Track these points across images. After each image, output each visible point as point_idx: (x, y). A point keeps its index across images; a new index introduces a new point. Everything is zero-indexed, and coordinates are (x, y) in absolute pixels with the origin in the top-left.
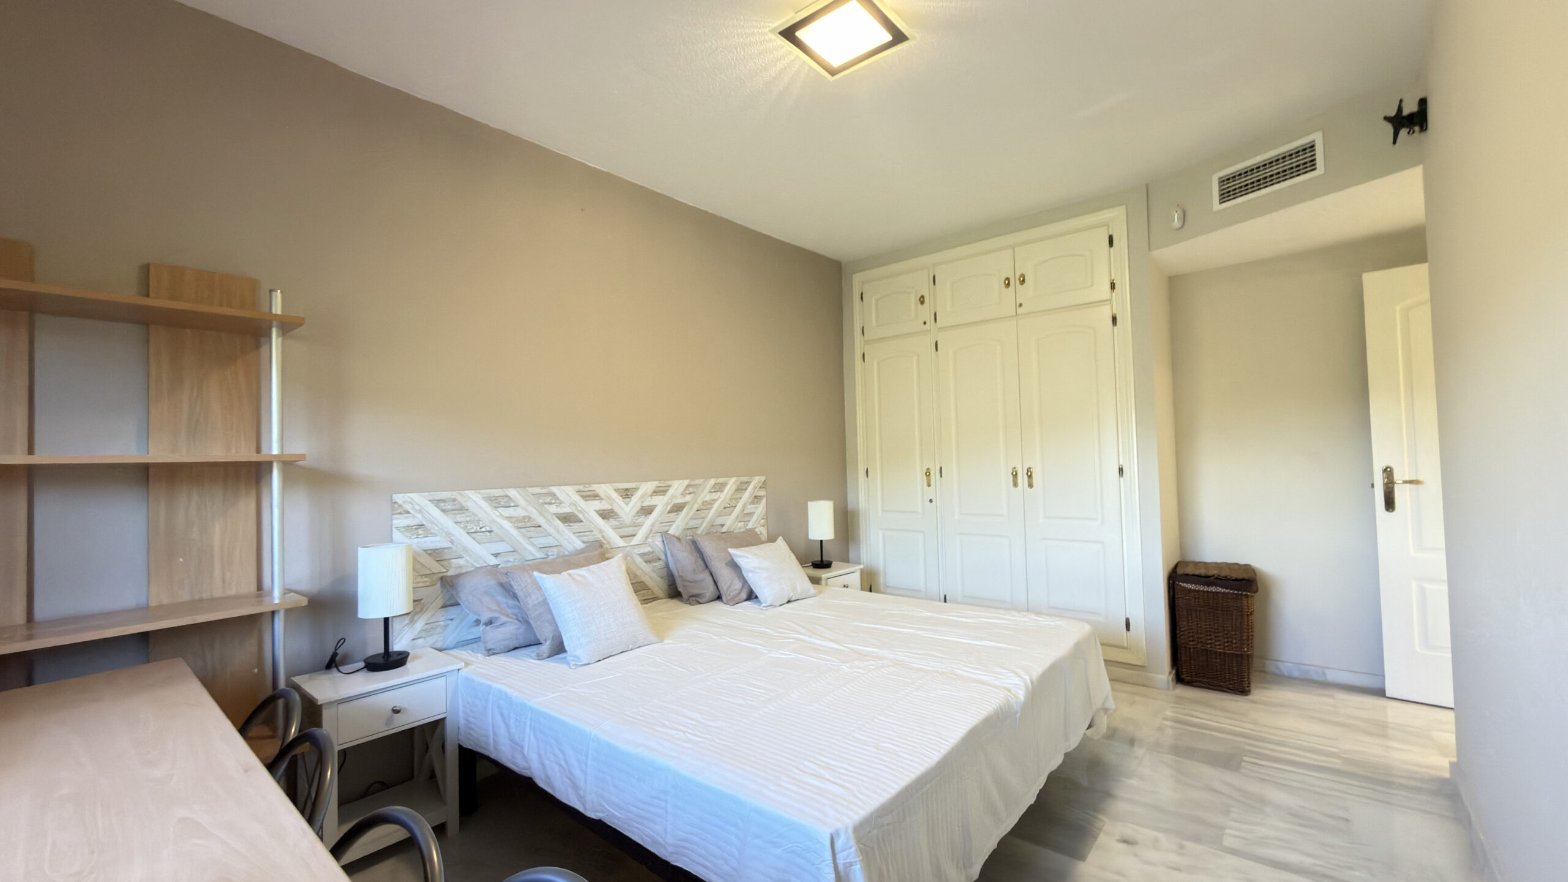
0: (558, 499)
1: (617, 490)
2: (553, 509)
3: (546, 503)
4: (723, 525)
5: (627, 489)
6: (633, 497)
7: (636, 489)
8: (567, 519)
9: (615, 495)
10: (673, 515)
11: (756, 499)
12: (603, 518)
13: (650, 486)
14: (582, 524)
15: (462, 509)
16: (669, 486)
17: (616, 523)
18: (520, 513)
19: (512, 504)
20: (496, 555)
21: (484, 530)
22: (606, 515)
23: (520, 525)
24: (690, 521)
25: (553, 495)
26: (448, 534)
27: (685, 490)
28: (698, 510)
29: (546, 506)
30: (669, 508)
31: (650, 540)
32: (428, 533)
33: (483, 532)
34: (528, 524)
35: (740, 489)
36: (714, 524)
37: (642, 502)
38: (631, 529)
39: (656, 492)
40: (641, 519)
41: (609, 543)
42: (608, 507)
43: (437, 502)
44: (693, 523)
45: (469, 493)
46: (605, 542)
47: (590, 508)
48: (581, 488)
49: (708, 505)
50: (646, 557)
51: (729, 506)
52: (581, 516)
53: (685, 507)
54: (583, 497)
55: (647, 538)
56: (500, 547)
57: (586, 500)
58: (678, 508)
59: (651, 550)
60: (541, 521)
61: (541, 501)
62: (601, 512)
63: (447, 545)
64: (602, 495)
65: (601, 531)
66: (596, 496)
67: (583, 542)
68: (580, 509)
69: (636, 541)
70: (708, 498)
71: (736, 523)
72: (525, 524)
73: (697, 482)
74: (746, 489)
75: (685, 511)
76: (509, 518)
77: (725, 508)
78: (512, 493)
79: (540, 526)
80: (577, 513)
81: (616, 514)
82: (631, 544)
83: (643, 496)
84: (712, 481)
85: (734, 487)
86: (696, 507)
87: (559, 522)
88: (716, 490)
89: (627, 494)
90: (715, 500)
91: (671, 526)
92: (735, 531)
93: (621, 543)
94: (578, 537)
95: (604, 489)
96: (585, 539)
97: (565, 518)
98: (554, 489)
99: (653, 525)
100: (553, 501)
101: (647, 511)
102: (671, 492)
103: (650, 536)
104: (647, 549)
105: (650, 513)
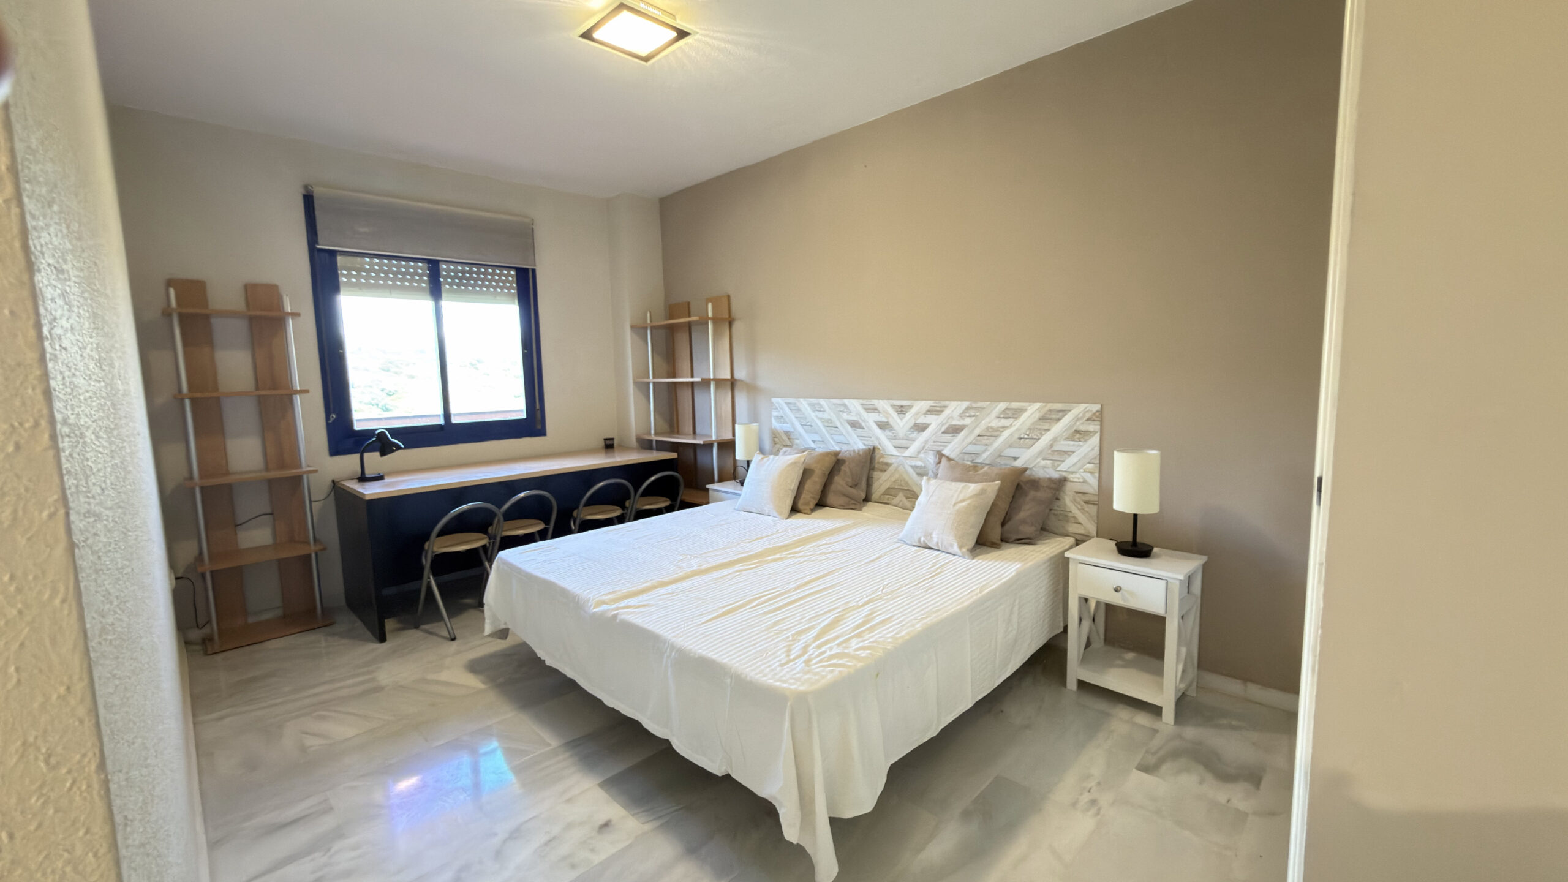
0: (848, 408)
1: (893, 406)
2: (845, 416)
3: (841, 411)
4: (1015, 459)
5: (902, 406)
6: (907, 414)
7: (910, 407)
8: (854, 425)
9: (891, 411)
10: (948, 437)
11: (1079, 434)
12: (880, 428)
13: (925, 405)
14: (863, 430)
15: (799, 410)
16: (945, 407)
17: (891, 434)
18: (826, 416)
19: (822, 410)
20: (814, 442)
21: (808, 424)
22: (883, 426)
23: (826, 424)
24: (970, 446)
25: (845, 405)
26: (792, 424)
27: (963, 412)
28: (979, 436)
29: (841, 413)
30: (944, 428)
31: (922, 455)
32: (785, 422)
33: (809, 427)
34: (830, 425)
35: (1048, 419)
36: (1002, 454)
37: (916, 419)
38: (904, 442)
39: (930, 411)
40: (915, 434)
41: (884, 450)
42: (884, 420)
43: (788, 404)
44: (972, 449)
45: (801, 400)
46: (881, 448)
47: (870, 419)
48: (864, 402)
49: (993, 433)
50: (918, 471)
51: (1026, 437)
52: (863, 424)
53: (963, 429)
54: (866, 409)
55: (919, 453)
56: (817, 438)
57: (868, 412)
58: (955, 430)
59: (923, 465)
60: (838, 424)
61: (838, 409)
62: (879, 423)
63: (792, 430)
64: (880, 409)
65: (878, 439)
66: (875, 410)
67: (865, 445)
68: (863, 418)
69: (907, 453)
70: (995, 423)
71: (1039, 460)
72: (829, 423)
73: (979, 404)
74: (1059, 420)
75: (963, 433)
76: (820, 419)
77: (1021, 438)
78: (822, 402)
79: (837, 427)
80: (860, 421)
81: (891, 427)
82: (904, 455)
83: (917, 414)
84: (1002, 406)
85: (1037, 415)
86: (977, 431)
87: (849, 427)
88: (1006, 416)
89: (902, 410)
90: (1005, 428)
91: (946, 446)
92: (1034, 469)
93: (895, 452)
94: (861, 440)
95: (883, 404)
96: (866, 443)
97: (852, 423)
98: (846, 401)
99: (926, 442)
100: (845, 410)
101: (921, 428)
102: (947, 412)
103: (923, 451)
104: (919, 463)
105: (924, 431)
